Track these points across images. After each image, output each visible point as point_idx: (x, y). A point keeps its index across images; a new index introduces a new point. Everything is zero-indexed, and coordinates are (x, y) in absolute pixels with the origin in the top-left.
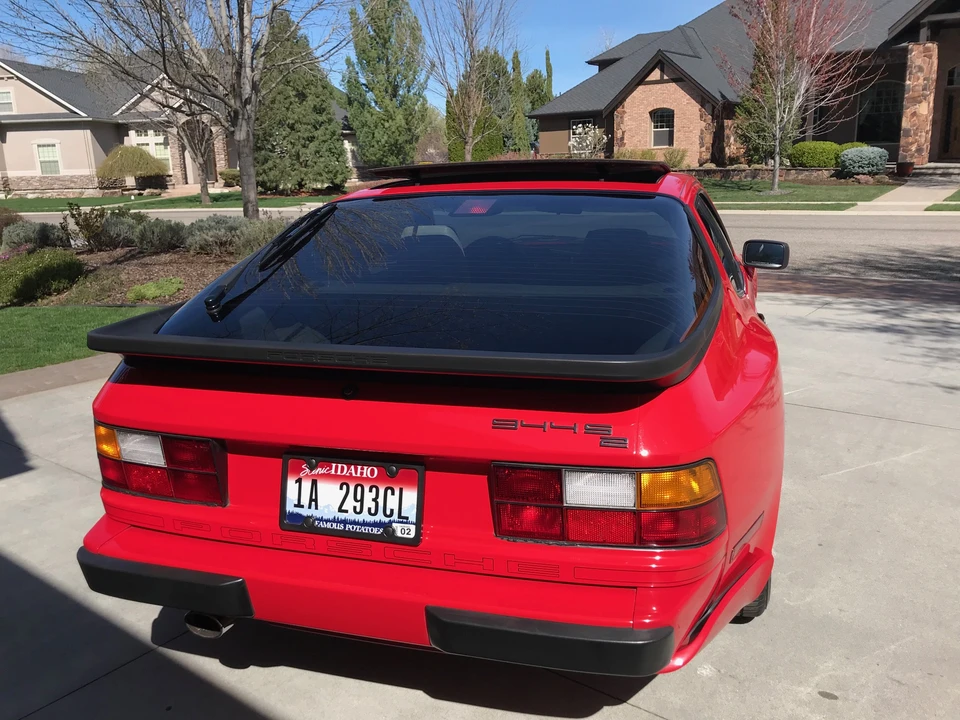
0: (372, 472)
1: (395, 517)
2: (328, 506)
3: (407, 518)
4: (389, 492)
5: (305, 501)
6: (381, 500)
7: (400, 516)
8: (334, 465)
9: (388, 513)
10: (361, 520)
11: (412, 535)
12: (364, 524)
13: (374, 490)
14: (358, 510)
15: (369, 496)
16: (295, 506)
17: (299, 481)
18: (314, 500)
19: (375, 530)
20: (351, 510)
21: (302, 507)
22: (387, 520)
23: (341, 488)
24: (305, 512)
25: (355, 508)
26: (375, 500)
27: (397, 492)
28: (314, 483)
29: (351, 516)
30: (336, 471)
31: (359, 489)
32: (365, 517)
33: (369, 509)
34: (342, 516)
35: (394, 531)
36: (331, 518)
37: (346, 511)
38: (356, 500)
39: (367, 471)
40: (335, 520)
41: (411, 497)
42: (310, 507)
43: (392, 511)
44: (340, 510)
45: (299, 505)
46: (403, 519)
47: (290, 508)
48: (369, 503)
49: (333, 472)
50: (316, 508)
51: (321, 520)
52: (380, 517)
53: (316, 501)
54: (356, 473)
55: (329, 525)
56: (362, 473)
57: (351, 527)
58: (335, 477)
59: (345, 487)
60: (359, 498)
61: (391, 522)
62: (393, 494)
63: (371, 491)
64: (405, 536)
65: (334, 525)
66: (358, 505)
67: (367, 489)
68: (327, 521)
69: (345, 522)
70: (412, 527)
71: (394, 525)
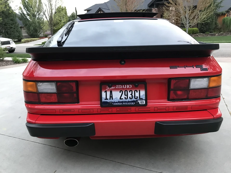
0: (130, 86)
1: (138, 99)
2: (116, 98)
3: (142, 98)
4: (136, 92)
5: (108, 97)
6: (133, 94)
7: (140, 98)
8: (117, 86)
9: (136, 98)
10: (127, 101)
11: (144, 103)
12: (129, 102)
13: (131, 92)
14: (126, 98)
15: (129, 94)
16: (105, 99)
17: (106, 92)
18: (111, 97)
19: (132, 103)
20: (124, 98)
21: (108, 99)
22: (136, 100)
23: (120, 92)
24: (108, 101)
25: (125, 97)
26: (131, 94)
27: (138, 92)
28: (111, 92)
29: (124, 100)
30: (118, 87)
31: (126, 92)
32: (129, 100)
33: (130, 97)
34: (121, 100)
35: (138, 103)
36: (118, 101)
37: (122, 99)
38: (125, 95)
39: (128, 86)
40: (119, 102)
41: (143, 93)
42: (110, 99)
43: (137, 97)
44: (120, 99)
45: (106, 99)
46: (141, 99)
47: (103, 100)
48: (129, 95)
49: (117, 88)
50: (112, 99)
51: (114, 102)
52: (134, 99)
53: (112, 97)
54: (125, 87)
55: (117, 104)
56: (126, 87)
57: (124, 103)
58: (118, 89)
59: (121, 92)
60: (126, 94)
61: (137, 100)
62: (137, 92)
63: (130, 92)
64: (142, 104)
65: (119, 104)
66: (126, 97)
67: (128, 92)
68: (116, 102)
69: (122, 102)
70: (144, 101)
71: (138, 101)
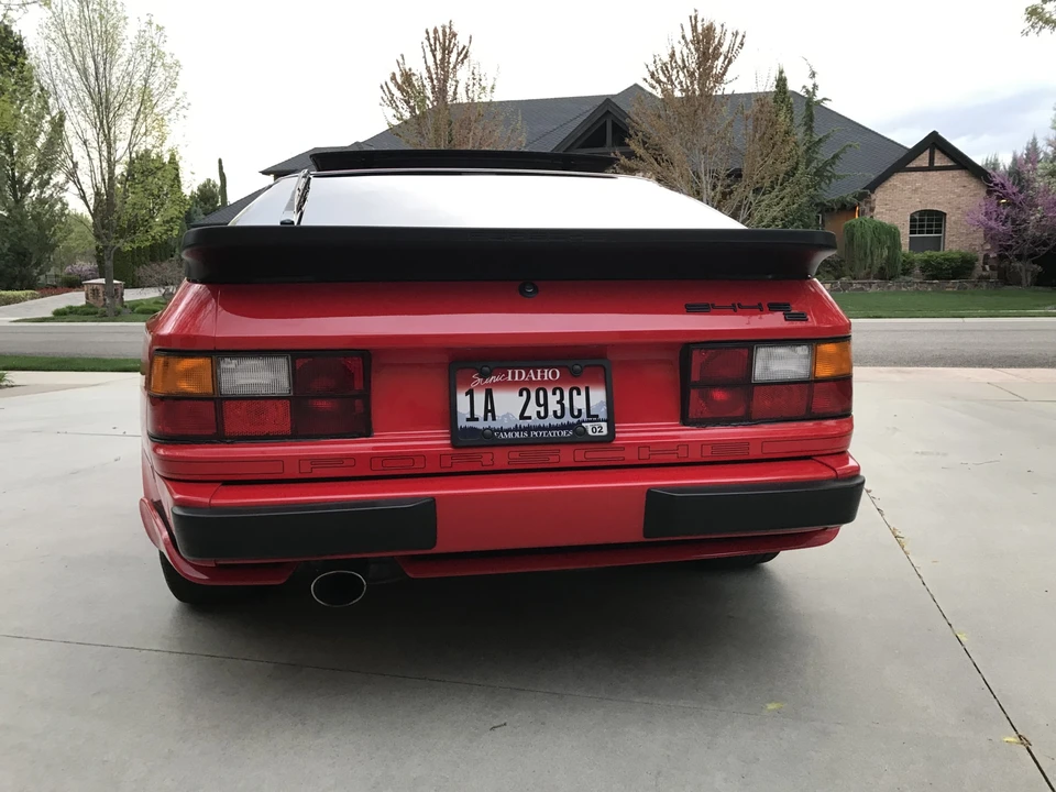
0: (554, 374)
1: (584, 416)
2: (507, 415)
3: (597, 416)
4: (575, 392)
5: (480, 412)
6: (566, 402)
7: (589, 415)
8: (510, 372)
9: (576, 413)
10: (547, 424)
11: (605, 431)
12: (551, 428)
13: (558, 392)
14: (542, 414)
15: (553, 400)
16: (468, 420)
17: (470, 393)
18: (490, 411)
19: (564, 433)
20: (534, 416)
21: (477, 420)
22: (575, 421)
23: (521, 395)
24: (480, 425)
25: (538, 413)
26: (560, 402)
27: (583, 393)
28: (489, 394)
29: (535, 421)
30: (513, 377)
31: (541, 393)
32: (551, 420)
33: (555, 412)
34: (525, 423)
35: (585, 430)
36: (513, 426)
37: (530, 418)
38: (539, 404)
39: (548, 374)
40: (517, 429)
41: (598, 396)
42: (486, 419)
43: (580, 411)
44: (522, 417)
45: (473, 418)
46: (593, 418)
47: (462, 423)
48: (553, 406)
50: (494, 419)
51: (501, 430)
52: (568, 419)
53: (493, 411)
54: (536, 377)
55: (510, 435)
56: (543, 377)
57: (536, 433)
58: (513, 384)
59: (525, 393)
60: (542, 402)
61: (580, 423)
62: (579, 394)
63: (554, 393)
64: (597, 434)
65: (517, 434)
66: (542, 409)
67: (550, 393)
68: (508, 431)
69: (529, 429)
70: (604, 425)
71: (584, 424)
